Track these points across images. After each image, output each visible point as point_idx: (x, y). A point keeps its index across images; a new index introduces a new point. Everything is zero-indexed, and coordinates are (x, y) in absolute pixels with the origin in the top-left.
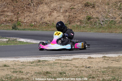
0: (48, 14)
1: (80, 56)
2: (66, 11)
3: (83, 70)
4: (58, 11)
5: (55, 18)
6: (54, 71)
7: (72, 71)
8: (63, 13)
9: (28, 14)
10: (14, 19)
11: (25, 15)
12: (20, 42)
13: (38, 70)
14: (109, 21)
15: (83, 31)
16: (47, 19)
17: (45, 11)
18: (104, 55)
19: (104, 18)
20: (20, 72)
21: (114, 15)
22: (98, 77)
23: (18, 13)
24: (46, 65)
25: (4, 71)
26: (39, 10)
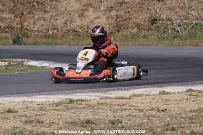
0: (77, 15)
1: (145, 89)
2: (112, 7)
3: (153, 116)
4: (96, 9)
5: (91, 22)
6: (99, 120)
7: (134, 118)
8: (105, 11)
9: (41, 14)
10: (15, 25)
11: (36, 17)
12: (30, 67)
13: (71, 118)
14: (190, 25)
15: (143, 45)
16: (77, 23)
17: (72, 9)
18: (189, 88)
19: (182, 20)
20: (38, 122)
21: (200, 12)
22: (182, 127)
23: (23, 14)
24: (84, 108)
25: (8, 121)
26: (62, 8)
